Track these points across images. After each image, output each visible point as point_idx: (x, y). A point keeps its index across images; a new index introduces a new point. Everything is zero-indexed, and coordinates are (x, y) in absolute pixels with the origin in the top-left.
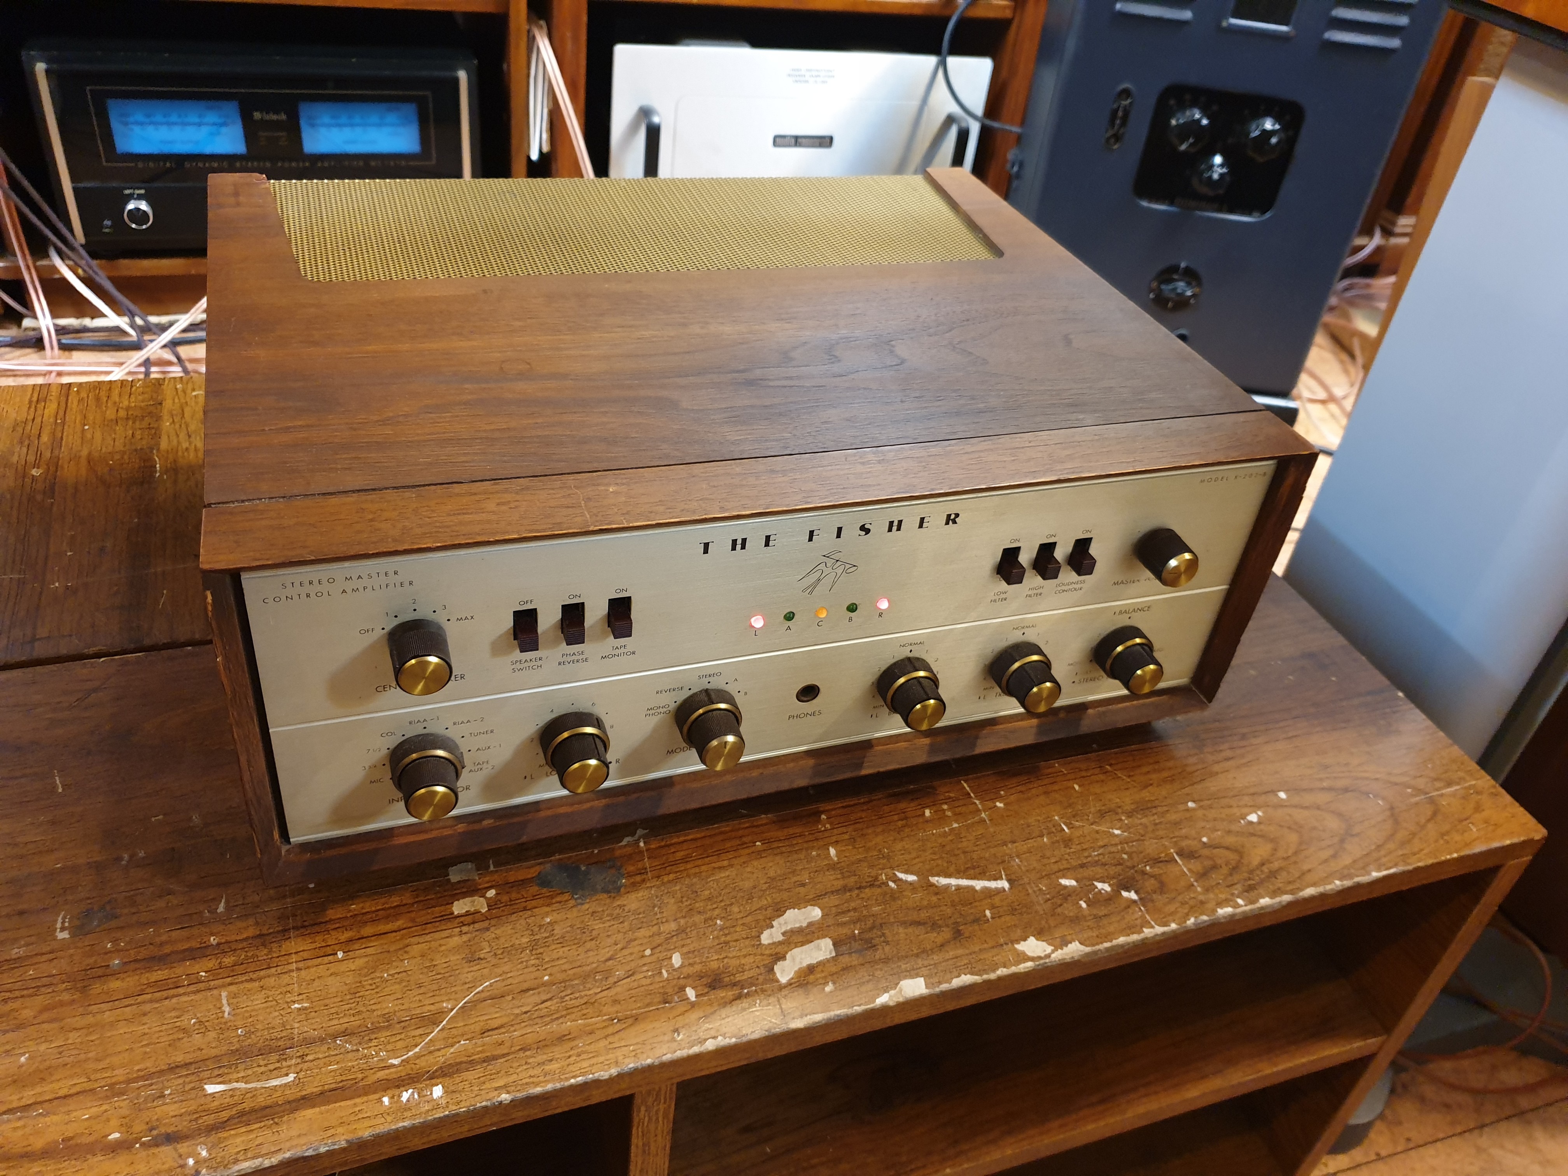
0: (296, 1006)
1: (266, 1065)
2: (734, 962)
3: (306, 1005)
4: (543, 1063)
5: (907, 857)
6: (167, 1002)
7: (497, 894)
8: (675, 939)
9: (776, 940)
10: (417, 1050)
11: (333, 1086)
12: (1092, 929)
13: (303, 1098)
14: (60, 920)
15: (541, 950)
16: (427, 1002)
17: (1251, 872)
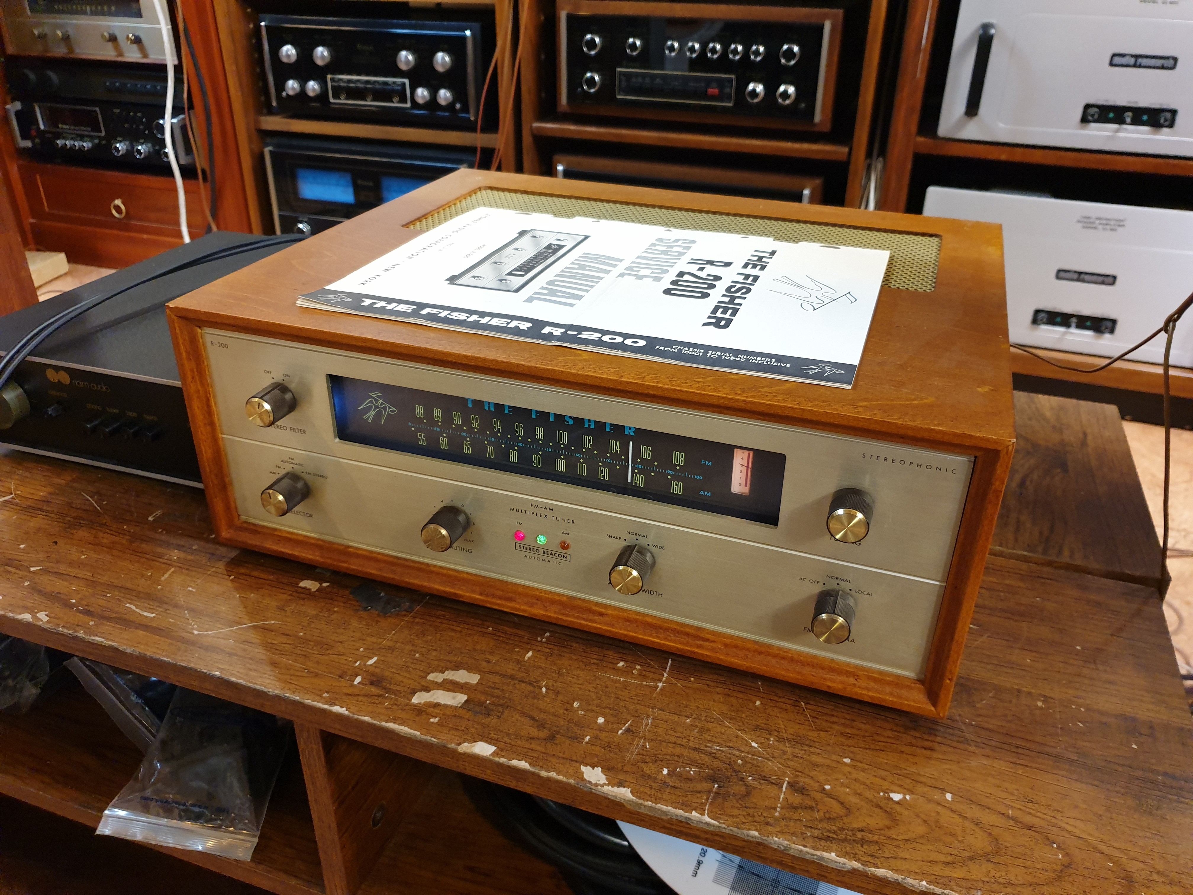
0: (190, 589)
1: (150, 605)
2: (399, 678)
3: (194, 590)
4: (251, 669)
5: (574, 680)
7: (328, 586)
8: (384, 651)
9: (436, 680)
10: (210, 633)
11: (162, 628)
12: (651, 788)
15: (315, 621)
17: (842, 829)
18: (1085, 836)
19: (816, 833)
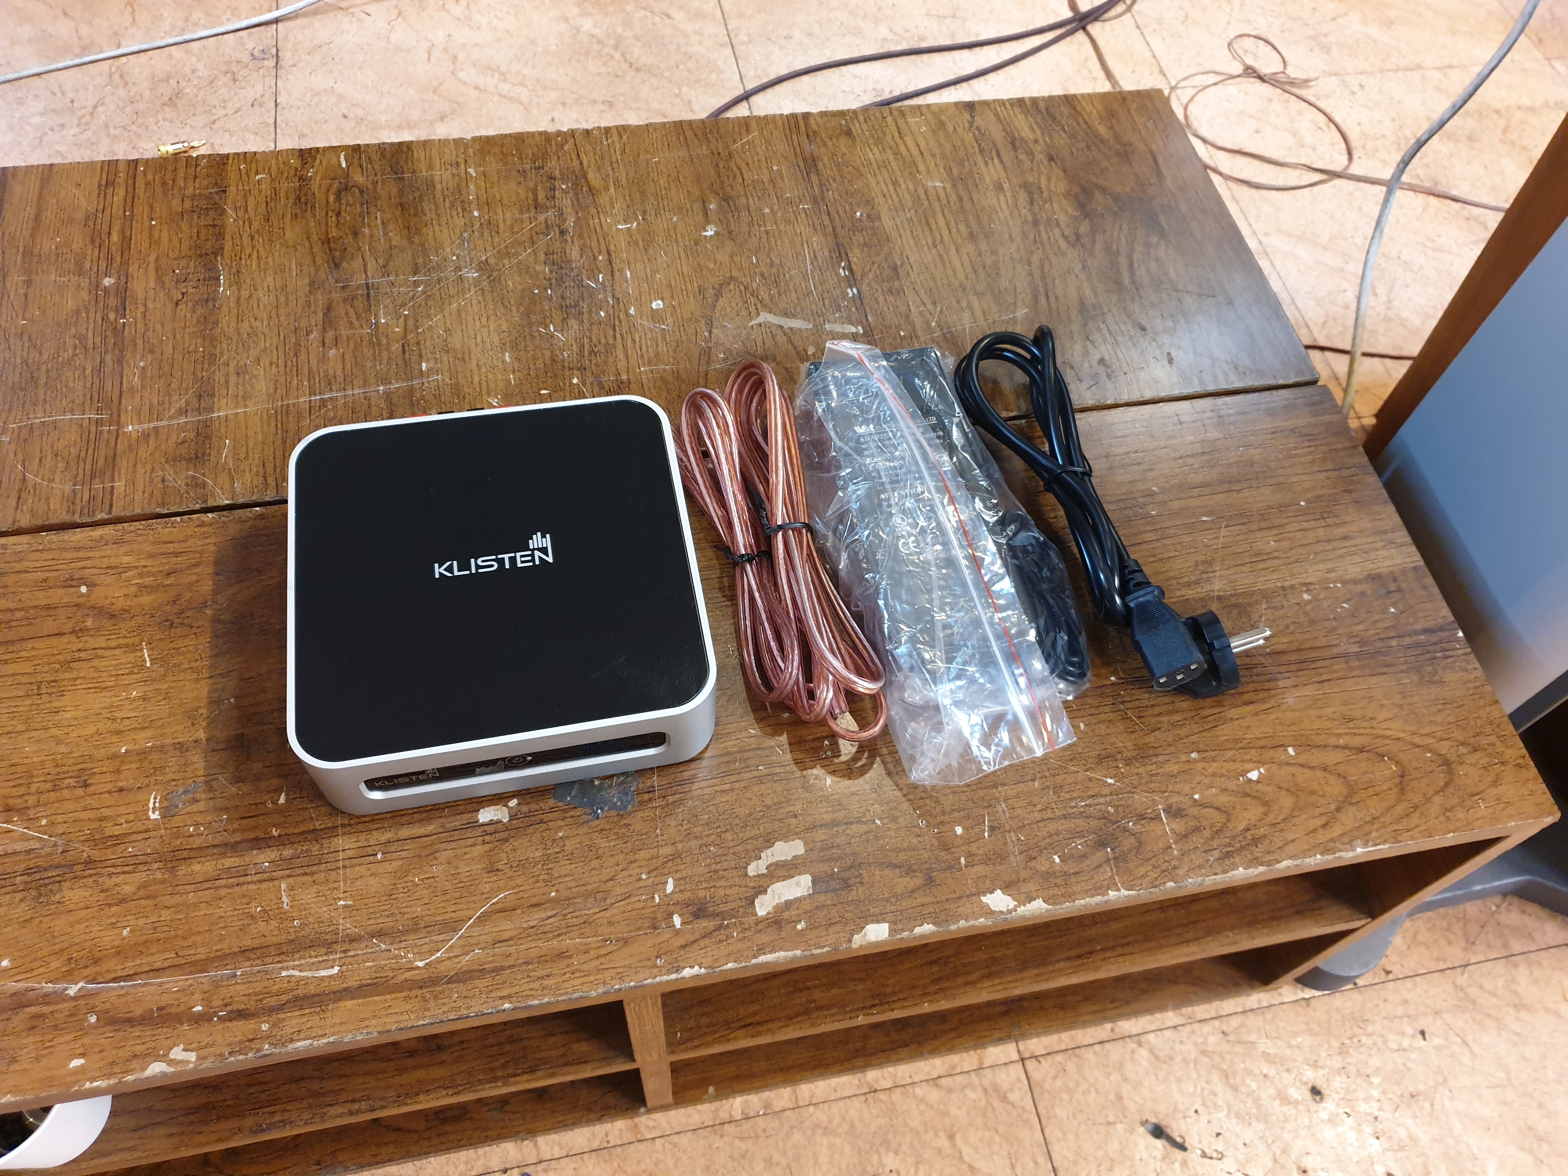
0: (342, 903)
1: (316, 956)
2: (721, 892)
3: (349, 902)
4: (542, 978)
6: (237, 889)
7: (519, 804)
8: (670, 864)
9: (761, 872)
10: (438, 955)
11: (369, 981)
12: (1059, 887)
13: (345, 989)
14: (152, 801)
15: (551, 866)
16: (449, 910)
17: (1233, 838)
18: (1401, 735)
19: (1216, 853)
